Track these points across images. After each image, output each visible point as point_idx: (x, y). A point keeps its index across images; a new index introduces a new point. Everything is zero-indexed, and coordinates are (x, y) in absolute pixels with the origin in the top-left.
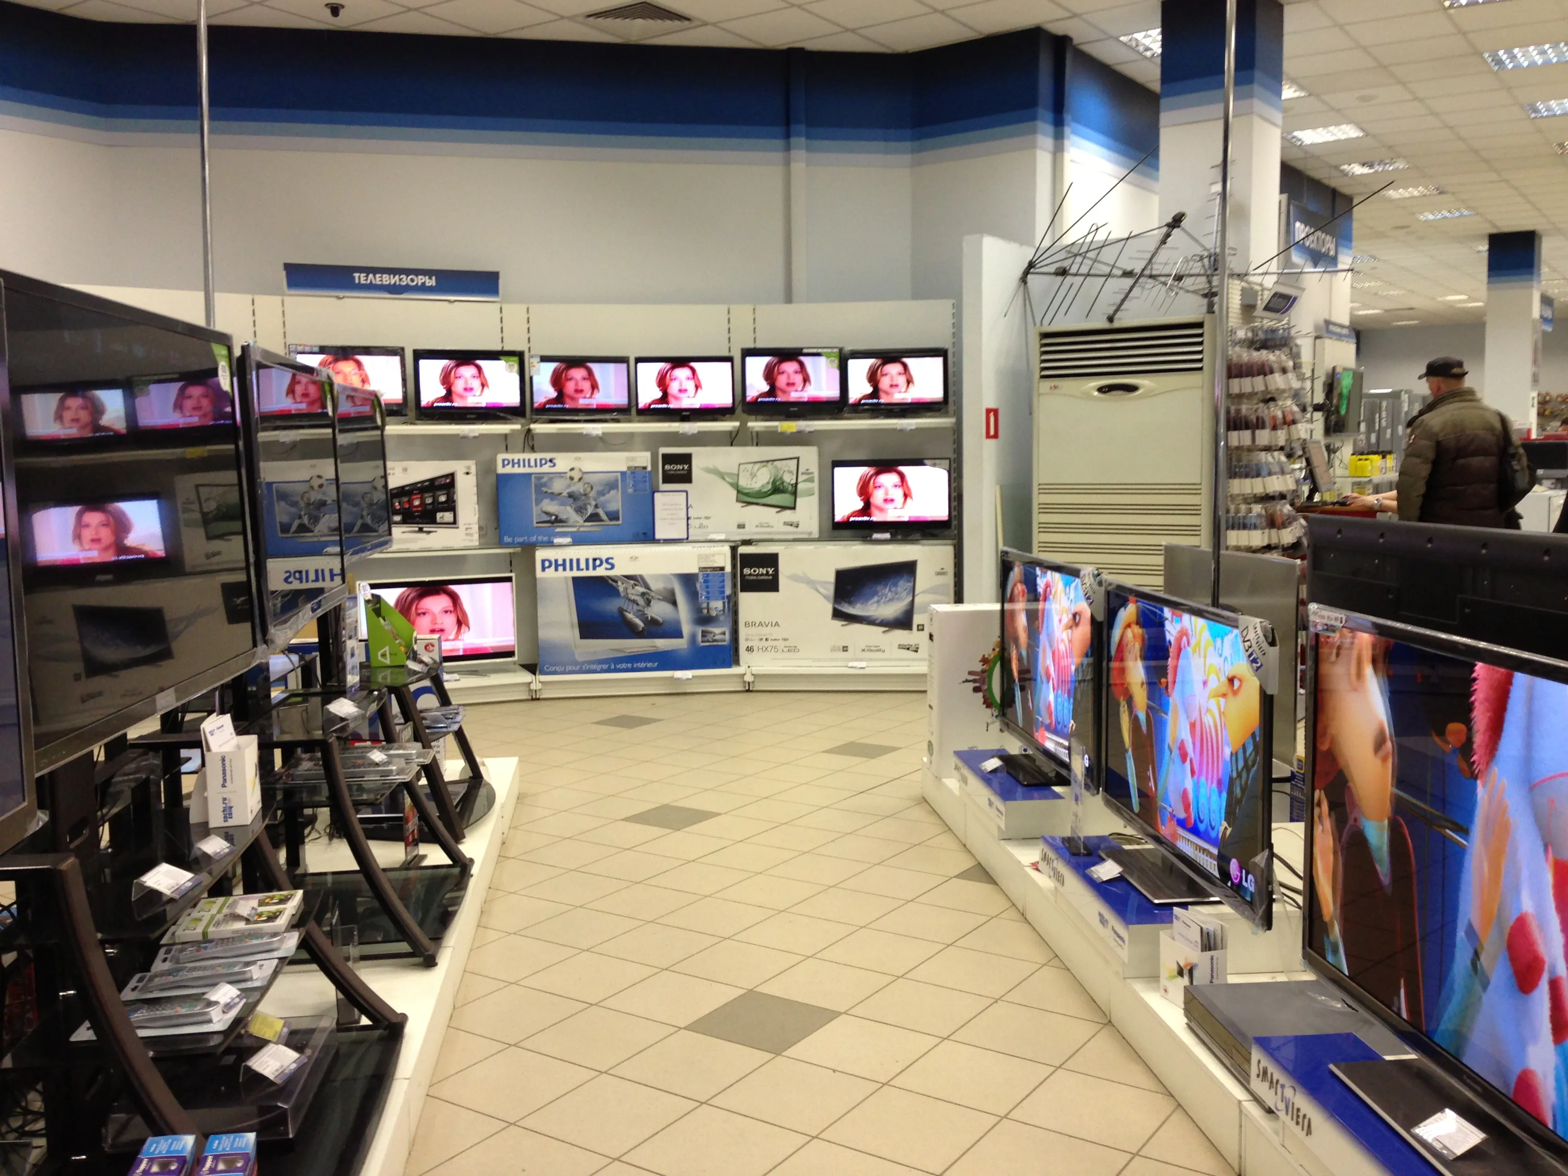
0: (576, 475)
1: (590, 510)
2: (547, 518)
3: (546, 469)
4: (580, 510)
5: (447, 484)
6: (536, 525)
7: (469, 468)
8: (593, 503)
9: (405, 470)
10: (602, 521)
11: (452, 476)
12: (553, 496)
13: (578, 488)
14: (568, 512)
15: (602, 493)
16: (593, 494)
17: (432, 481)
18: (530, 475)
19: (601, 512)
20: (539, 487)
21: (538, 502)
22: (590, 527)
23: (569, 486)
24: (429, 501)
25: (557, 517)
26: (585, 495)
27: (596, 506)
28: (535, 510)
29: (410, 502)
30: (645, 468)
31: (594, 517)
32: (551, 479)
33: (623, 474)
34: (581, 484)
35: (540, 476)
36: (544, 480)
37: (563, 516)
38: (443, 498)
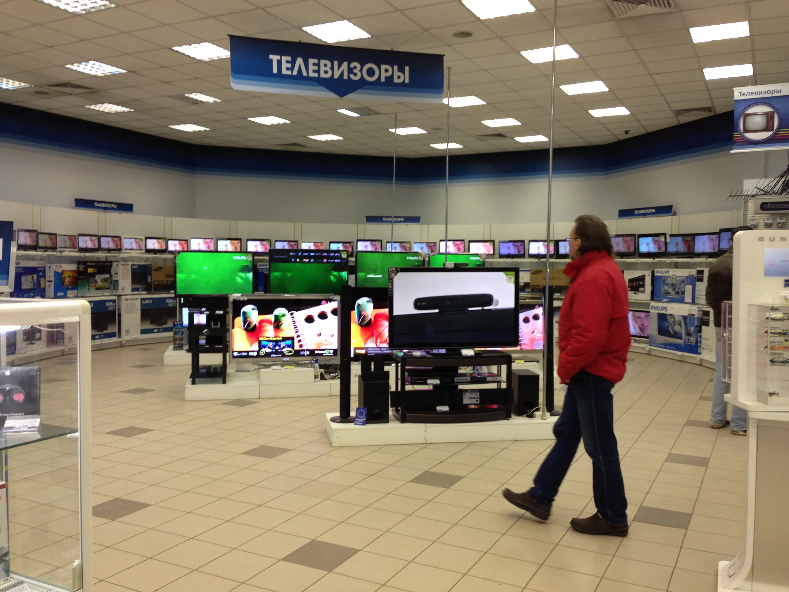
0: (674, 277)
1: (677, 290)
2: (665, 292)
3: (666, 274)
4: (674, 290)
5: (642, 279)
6: (662, 294)
7: (649, 273)
8: (677, 287)
9: (633, 273)
10: (679, 294)
11: (644, 276)
12: (667, 284)
13: (674, 282)
14: (670, 290)
15: (680, 284)
16: (678, 284)
17: (639, 277)
18: (662, 276)
19: (680, 291)
20: (664, 280)
21: (664, 286)
22: (676, 296)
23: (672, 281)
24: (638, 284)
25: (668, 291)
26: (676, 284)
27: (679, 289)
28: (662, 289)
29: (633, 284)
30: (693, 275)
31: (677, 293)
32: (667, 278)
33: (687, 277)
34: (675, 280)
35: (665, 277)
36: (665, 278)
37: (669, 292)
38: (641, 283)
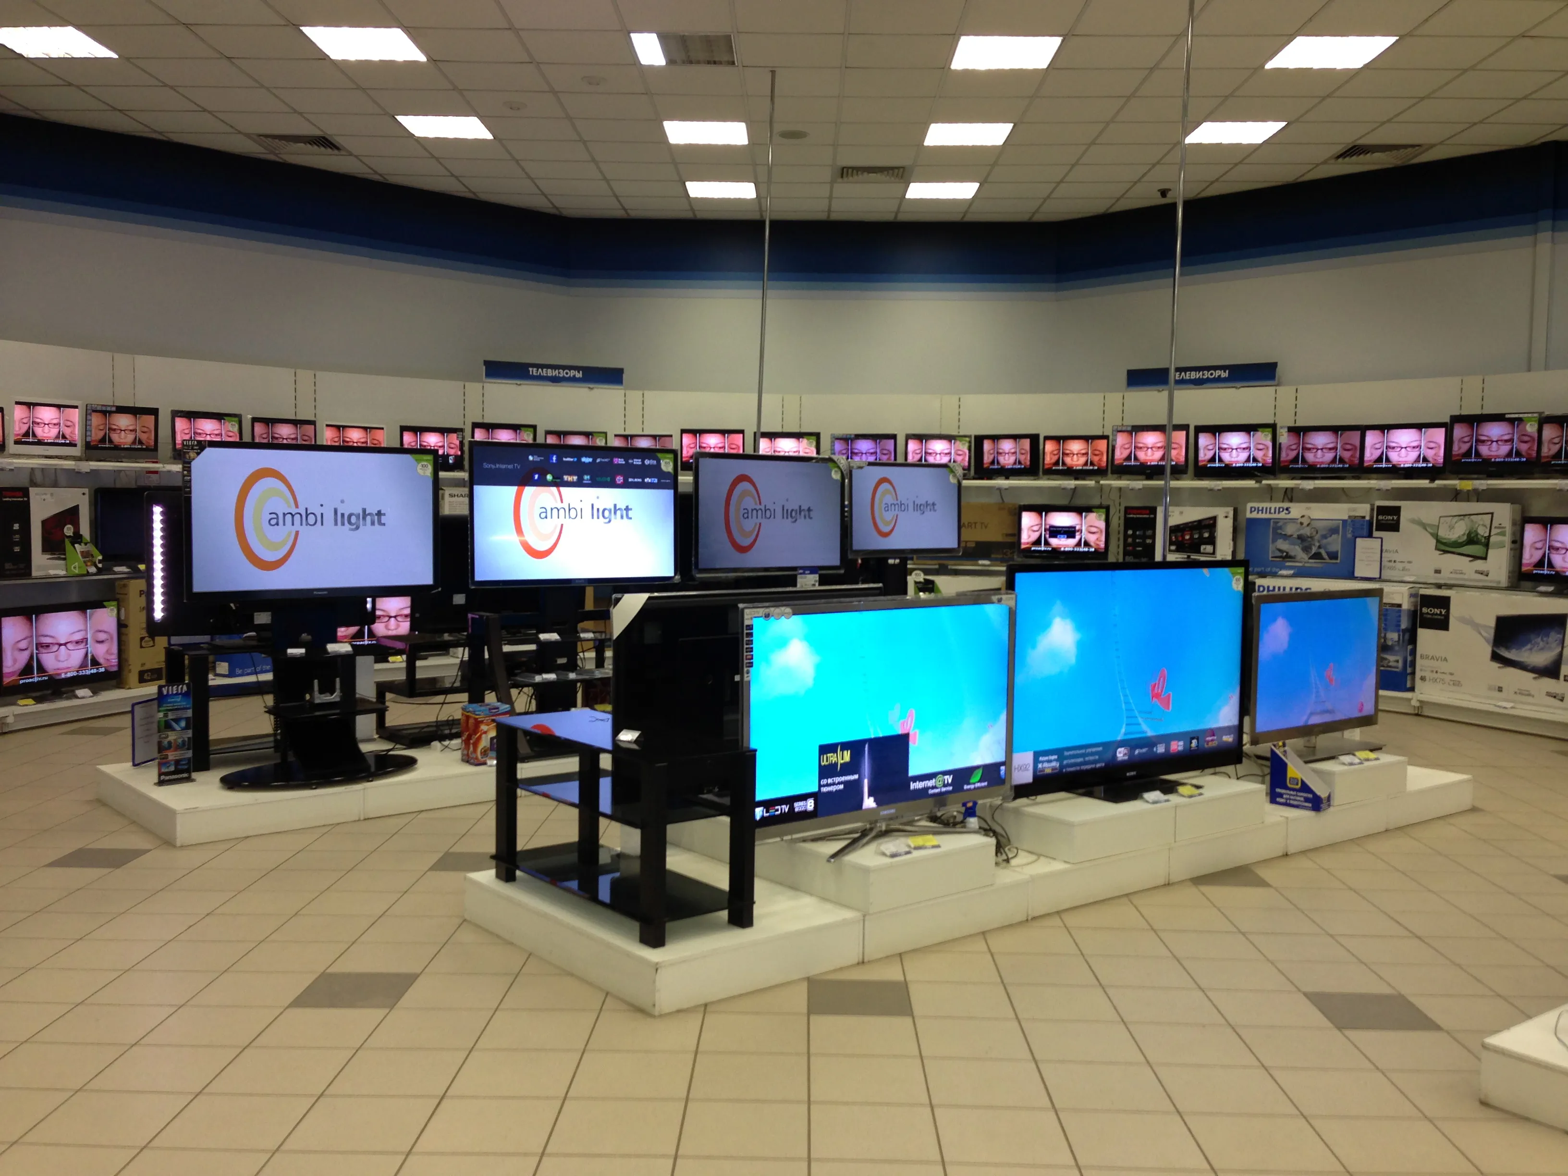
0: (1306, 521)
1: (1314, 550)
2: (1279, 554)
4: (1306, 549)
5: (1210, 524)
7: (1228, 513)
8: (1317, 544)
10: (1324, 559)
11: (1214, 519)
12: (1286, 537)
13: (1307, 531)
14: (1296, 550)
15: (1324, 537)
16: (1317, 537)
17: (1200, 521)
18: (1269, 520)
19: (1323, 552)
20: (1275, 529)
21: (1274, 541)
23: (1299, 530)
24: (1196, 536)
25: (1287, 553)
26: (1311, 537)
27: (1319, 547)
28: (1271, 547)
29: (1183, 536)
30: (1364, 517)
31: (1317, 556)
32: (1285, 524)
33: (1344, 521)
34: (1308, 529)
35: (1277, 521)
36: (1279, 524)
37: (1292, 554)
38: (1206, 535)
